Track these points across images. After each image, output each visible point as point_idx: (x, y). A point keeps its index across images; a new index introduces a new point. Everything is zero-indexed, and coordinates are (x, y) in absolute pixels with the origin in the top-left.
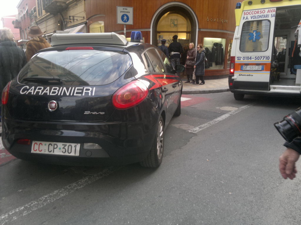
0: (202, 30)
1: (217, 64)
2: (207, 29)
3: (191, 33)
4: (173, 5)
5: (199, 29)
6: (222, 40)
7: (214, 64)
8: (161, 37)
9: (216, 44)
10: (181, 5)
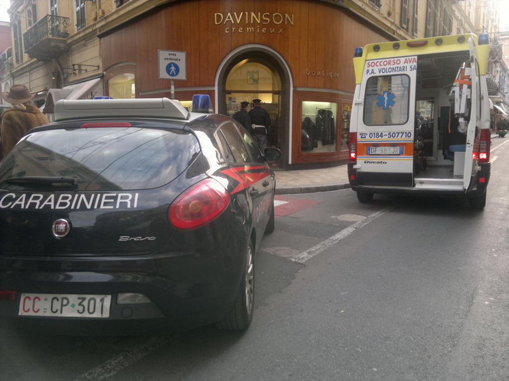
0: (299, 89)
1: (324, 144)
2: (307, 87)
3: (282, 93)
4: (252, 48)
5: (293, 87)
6: (331, 106)
7: (320, 144)
8: (233, 100)
9: (322, 112)
10: (264, 49)
